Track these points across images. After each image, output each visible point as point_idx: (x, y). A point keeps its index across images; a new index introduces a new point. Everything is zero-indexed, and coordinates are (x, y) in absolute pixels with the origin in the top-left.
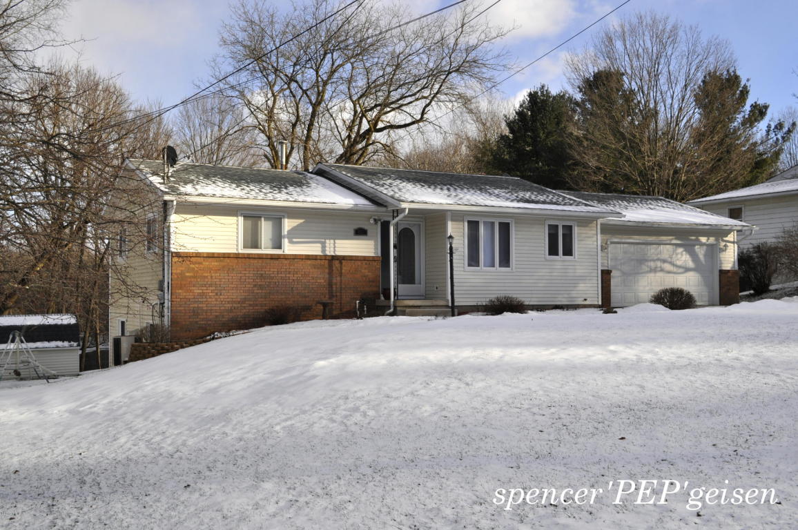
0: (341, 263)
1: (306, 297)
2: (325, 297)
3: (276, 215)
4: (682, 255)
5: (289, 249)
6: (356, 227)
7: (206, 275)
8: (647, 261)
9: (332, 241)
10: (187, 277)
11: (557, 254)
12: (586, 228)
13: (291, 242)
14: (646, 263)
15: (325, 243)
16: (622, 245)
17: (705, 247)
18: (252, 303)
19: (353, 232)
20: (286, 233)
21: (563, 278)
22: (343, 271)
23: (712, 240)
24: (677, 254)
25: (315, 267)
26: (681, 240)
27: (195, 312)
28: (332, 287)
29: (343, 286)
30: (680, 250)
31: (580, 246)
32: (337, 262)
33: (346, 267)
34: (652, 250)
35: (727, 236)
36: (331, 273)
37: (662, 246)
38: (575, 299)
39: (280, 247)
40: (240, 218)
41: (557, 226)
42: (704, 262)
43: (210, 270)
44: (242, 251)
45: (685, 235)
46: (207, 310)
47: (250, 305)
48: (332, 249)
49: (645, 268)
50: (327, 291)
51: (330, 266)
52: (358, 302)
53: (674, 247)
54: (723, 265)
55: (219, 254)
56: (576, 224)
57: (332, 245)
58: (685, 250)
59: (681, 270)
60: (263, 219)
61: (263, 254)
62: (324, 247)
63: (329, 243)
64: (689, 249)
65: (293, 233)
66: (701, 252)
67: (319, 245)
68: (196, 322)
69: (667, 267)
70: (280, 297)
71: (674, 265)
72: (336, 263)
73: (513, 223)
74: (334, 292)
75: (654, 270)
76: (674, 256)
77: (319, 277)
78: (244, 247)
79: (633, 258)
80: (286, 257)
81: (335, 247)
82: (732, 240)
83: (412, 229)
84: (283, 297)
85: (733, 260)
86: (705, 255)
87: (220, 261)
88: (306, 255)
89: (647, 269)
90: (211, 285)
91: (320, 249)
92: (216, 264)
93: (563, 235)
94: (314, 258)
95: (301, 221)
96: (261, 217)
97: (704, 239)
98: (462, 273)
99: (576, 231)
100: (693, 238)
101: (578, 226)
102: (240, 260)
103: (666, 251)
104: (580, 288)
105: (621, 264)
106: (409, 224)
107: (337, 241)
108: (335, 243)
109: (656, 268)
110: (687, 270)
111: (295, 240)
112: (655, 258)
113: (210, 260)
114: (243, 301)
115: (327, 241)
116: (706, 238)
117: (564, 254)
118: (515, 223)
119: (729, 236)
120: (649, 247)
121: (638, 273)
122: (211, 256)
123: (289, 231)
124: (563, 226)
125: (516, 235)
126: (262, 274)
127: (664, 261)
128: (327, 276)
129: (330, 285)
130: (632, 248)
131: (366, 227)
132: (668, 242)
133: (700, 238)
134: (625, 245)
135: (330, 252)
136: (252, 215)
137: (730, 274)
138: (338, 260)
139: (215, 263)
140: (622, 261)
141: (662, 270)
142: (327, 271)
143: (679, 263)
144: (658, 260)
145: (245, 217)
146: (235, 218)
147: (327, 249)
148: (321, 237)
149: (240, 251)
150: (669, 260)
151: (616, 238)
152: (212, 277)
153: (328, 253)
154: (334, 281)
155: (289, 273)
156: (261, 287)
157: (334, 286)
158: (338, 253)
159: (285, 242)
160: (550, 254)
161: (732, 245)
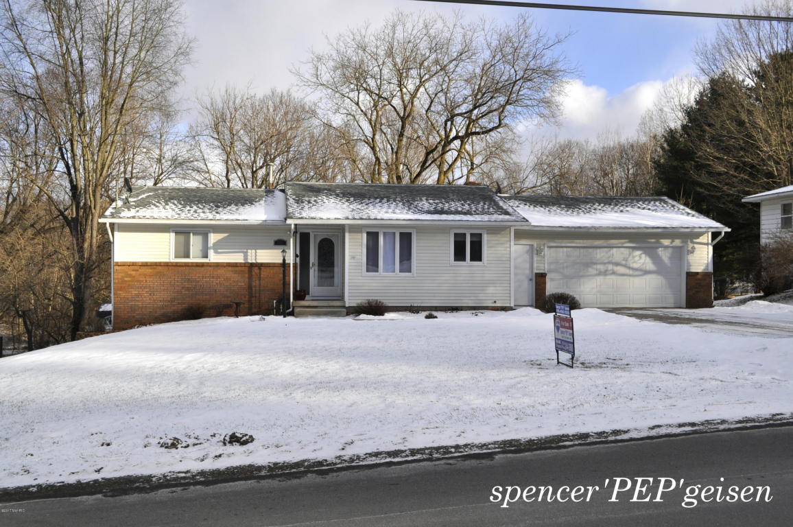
0: (260, 269)
1: (228, 297)
2: (245, 297)
3: (204, 231)
4: (640, 257)
5: (214, 258)
6: (276, 239)
7: (142, 279)
8: (596, 264)
9: (254, 251)
10: (126, 281)
11: (464, 259)
12: (499, 236)
13: (216, 252)
14: (595, 266)
15: (247, 252)
16: (565, 249)
17: (670, 250)
18: (180, 301)
19: (273, 243)
20: (211, 245)
21: (470, 282)
22: (262, 276)
23: (677, 242)
24: (634, 257)
25: (236, 272)
26: (637, 243)
27: (133, 309)
28: (252, 289)
29: (262, 289)
30: (638, 253)
31: (490, 252)
32: (257, 268)
33: (264, 272)
34: (600, 254)
35: (698, 238)
36: (250, 277)
37: (615, 250)
38: (484, 301)
39: (207, 257)
40: (172, 234)
41: (465, 234)
42: (669, 265)
43: (145, 275)
44: (173, 260)
45: (642, 238)
46: (142, 307)
47: (179, 303)
48: (254, 257)
49: (592, 271)
50: (247, 293)
51: (250, 272)
52: (275, 301)
53: (631, 250)
54: (691, 267)
55: (151, 263)
56: (486, 231)
57: (254, 254)
58: (645, 253)
59: (637, 273)
60: (191, 234)
61: (188, 263)
62: (246, 256)
63: (251, 253)
64: (651, 251)
65: (218, 246)
66: (664, 255)
67: (242, 254)
68: (134, 317)
69: (621, 270)
70: (204, 297)
71: (629, 268)
72: (256, 270)
73: (415, 232)
74: (254, 293)
75: (605, 273)
76: (631, 258)
77: (240, 281)
78: (176, 257)
79: (578, 261)
80: (209, 265)
81: (256, 256)
82: (705, 241)
83: (331, 238)
84: (208, 297)
85: (706, 262)
86: (670, 258)
87: (154, 268)
88: (227, 263)
89: (595, 272)
90: (145, 288)
91: (242, 257)
92: (150, 270)
93: (471, 242)
94: (235, 265)
95: (226, 235)
96: (190, 233)
97: (666, 242)
98: (360, 278)
99: (485, 238)
100: (653, 240)
101: (487, 234)
102: (170, 268)
103: (618, 254)
104: (490, 292)
105: (563, 268)
106: (327, 235)
107: (258, 251)
108: (256, 252)
109: (606, 271)
110: (646, 272)
111: (219, 251)
112: (606, 261)
113: (144, 267)
114: (173, 300)
115: (249, 251)
116: (670, 241)
117: (472, 259)
118: (417, 233)
119: (701, 238)
120: (598, 250)
121: (583, 276)
122: (145, 265)
123: (214, 244)
124: (472, 235)
125: (417, 243)
126: (189, 279)
127: (617, 264)
128: (247, 280)
129: (250, 287)
130: (577, 252)
131: (285, 239)
132: (620, 245)
133: (662, 241)
134: (569, 249)
135: (251, 260)
136: (183, 232)
137: (699, 277)
138: (256, 266)
139: (148, 271)
140: (565, 265)
141: (614, 273)
142: (247, 275)
143: (636, 266)
144: (609, 263)
145: (177, 233)
146: (168, 234)
147: (249, 257)
148: (244, 248)
149: (172, 261)
150: (624, 262)
151: (555, 242)
152: (146, 281)
153: (250, 261)
154: (254, 284)
155: (213, 277)
156: (188, 289)
157: (254, 289)
158: (259, 261)
159: (211, 252)
160: (456, 259)
161: (706, 246)
